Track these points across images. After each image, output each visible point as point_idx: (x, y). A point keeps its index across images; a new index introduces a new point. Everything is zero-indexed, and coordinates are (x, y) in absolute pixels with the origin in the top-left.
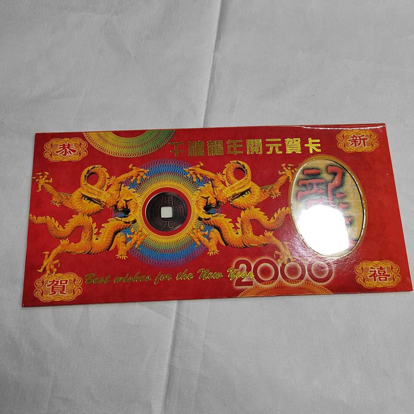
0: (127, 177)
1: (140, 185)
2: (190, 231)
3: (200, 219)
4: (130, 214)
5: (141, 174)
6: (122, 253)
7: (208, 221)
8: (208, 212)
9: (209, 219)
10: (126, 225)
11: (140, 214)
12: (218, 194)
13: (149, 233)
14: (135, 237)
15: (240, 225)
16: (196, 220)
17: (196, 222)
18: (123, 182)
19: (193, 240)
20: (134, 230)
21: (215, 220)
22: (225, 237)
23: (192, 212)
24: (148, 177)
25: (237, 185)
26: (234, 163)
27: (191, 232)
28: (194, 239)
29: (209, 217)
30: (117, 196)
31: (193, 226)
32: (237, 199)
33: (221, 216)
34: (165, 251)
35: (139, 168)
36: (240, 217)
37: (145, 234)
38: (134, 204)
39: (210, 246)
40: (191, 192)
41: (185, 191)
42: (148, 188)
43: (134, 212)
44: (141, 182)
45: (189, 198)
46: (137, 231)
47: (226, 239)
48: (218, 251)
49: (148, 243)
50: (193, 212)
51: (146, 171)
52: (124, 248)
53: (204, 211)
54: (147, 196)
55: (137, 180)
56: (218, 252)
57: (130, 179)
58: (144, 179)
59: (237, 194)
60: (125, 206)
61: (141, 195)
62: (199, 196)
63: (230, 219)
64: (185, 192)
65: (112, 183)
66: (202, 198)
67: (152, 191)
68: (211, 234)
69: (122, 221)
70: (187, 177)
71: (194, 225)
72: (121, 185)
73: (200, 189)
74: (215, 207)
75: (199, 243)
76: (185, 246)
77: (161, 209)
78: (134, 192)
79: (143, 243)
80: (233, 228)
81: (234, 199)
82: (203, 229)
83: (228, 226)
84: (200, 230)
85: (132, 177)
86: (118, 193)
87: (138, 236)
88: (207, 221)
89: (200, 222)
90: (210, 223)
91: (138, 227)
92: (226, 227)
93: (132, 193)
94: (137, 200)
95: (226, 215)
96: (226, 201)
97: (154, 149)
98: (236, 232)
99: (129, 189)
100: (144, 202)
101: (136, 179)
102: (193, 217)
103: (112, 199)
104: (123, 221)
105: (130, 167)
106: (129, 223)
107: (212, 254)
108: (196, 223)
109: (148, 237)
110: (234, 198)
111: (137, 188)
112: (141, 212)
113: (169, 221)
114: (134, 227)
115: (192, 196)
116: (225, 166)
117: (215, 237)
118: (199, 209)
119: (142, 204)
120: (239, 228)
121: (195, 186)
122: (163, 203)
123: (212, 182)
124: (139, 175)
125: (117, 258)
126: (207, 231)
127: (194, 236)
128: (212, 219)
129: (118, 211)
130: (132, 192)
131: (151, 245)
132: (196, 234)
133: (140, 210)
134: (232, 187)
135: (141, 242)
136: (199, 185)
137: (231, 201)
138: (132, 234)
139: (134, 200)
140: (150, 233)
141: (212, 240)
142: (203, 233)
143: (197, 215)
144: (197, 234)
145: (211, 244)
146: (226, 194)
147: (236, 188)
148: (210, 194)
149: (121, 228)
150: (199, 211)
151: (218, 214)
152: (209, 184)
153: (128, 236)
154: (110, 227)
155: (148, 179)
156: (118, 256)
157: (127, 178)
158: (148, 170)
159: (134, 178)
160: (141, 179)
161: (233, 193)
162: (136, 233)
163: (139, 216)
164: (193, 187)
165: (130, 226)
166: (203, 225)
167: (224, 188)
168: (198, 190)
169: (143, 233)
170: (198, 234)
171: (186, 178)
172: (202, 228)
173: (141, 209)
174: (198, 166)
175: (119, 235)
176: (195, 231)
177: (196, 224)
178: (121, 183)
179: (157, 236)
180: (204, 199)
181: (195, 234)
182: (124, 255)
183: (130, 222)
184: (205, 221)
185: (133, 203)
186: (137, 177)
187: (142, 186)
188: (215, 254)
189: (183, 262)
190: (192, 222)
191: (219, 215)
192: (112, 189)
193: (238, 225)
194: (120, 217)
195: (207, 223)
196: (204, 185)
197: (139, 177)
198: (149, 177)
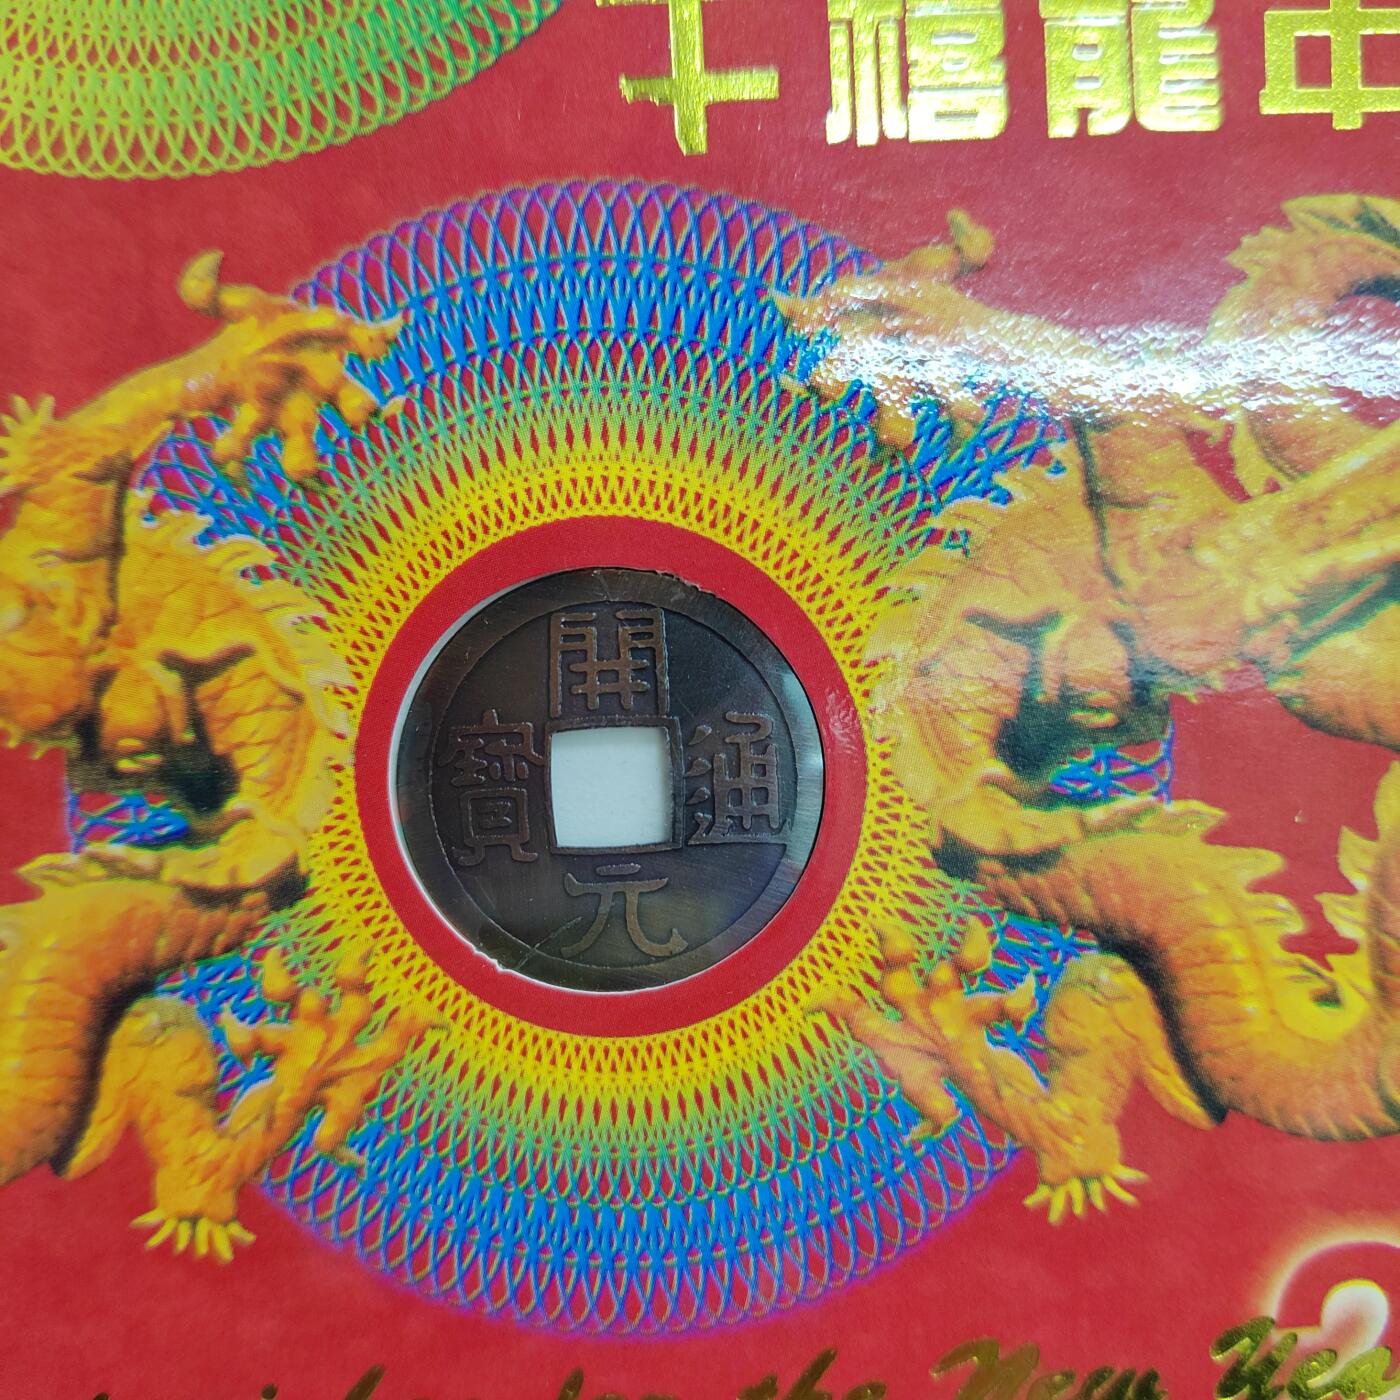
0: (174, 407)
1: (312, 497)
2: (853, 988)
3: (954, 858)
4: (233, 804)
5: (322, 366)
6: (195, 1196)
7: (1041, 881)
8: (1037, 787)
9: (1040, 860)
10: (205, 917)
11: (339, 809)
12: (1146, 588)
13: (442, 1007)
14: (305, 1047)
15: (1360, 915)
16: (918, 870)
17: (914, 888)
18: (133, 465)
19: (887, 1071)
20: (293, 972)
21: (1113, 866)
22: (1210, 1034)
23: (872, 788)
24: (395, 406)
25: (1358, 477)
26: (1333, 220)
27: (869, 992)
28: (890, 1061)
29: (1049, 839)
30: (92, 621)
31: (889, 931)
32: (1346, 640)
33: (1172, 827)
34: (612, 1180)
35: (289, 300)
36: (1369, 830)
37: (403, 1016)
38: (267, 707)
39: (1054, 1128)
40: (859, 562)
41: (795, 555)
42: (399, 525)
43: (277, 783)
44: (322, 458)
45: (837, 628)
46: (325, 986)
47: (1216, 1052)
48: (1129, 1174)
49: (435, 1107)
50: (887, 781)
51: (365, 333)
52: (209, 1146)
53: (999, 768)
54: (399, 620)
55: (282, 436)
56: (1126, 1186)
57: (204, 430)
58: (355, 428)
59: (1355, 585)
60: (177, 719)
61: (330, 607)
62: (938, 607)
63: (1264, 852)
64: (799, 563)
65: (24, 478)
66: (974, 630)
67: (442, 556)
68: (1063, 1014)
69: (168, 874)
70: (813, 389)
71: (898, 919)
72: (120, 499)
73: (959, 526)
74: (1119, 728)
75: (941, 1103)
76: (803, 1136)
77: (544, 749)
78: (262, 573)
79: (387, 1107)
80: (1292, 944)
81: (1316, 639)
82: (990, 962)
83: (1240, 925)
84: (960, 968)
85: (224, 405)
86: (100, 584)
87: (331, 1030)
88: (1026, 876)
89: (961, 886)
90: (1061, 900)
91: (326, 939)
92: (1225, 936)
93: (247, 588)
94: (298, 654)
95: (1219, 813)
96: (1233, 665)
97: (437, 64)
98: (1319, 985)
99: (208, 536)
100: (368, 680)
101: (269, 433)
102: (889, 841)
103: (42, 654)
104: (178, 883)
105: (197, 281)
106: (231, 897)
107: (1069, 1201)
108: (914, 899)
109: (434, 1051)
110: (1316, 623)
111: (285, 533)
112: (350, 785)
113: (634, 877)
114: (285, 939)
115: (871, 608)
116: (1235, 259)
117: (1107, 1040)
118: (949, 754)
119: (351, 698)
120: (1349, 947)
121: (907, 499)
122: (568, 689)
123: (1084, 451)
124: (293, 377)
125: (155, 1241)
126: (1030, 981)
127: (893, 1037)
128: (1081, 855)
129: (115, 775)
130: (244, 574)
131: (470, 1124)
132: (915, 1014)
133: (338, 768)
134: (1304, 507)
135: (370, 1096)
136: (942, 485)
137: (1280, 656)
138: (277, 1010)
139: (265, 658)
140: (449, 1012)
141: (1075, 1068)
142: (986, 999)
143: (923, 816)
144: (928, 1014)
145: (1061, 1107)
146: (1231, 581)
147: (1341, 513)
148: (1066, 583)
149: (163, 947)
150: (943, 768)
151: (1146, 797)
152: (1059, 469)
153: (237, 1032)
154: (48, 942)
155: (391, 422)
156: (162, 1221)
157: (175, 417)
158: (393, 325)
159: (247, 415)
160: (326, 429)
161: (1312, 567)
162: (309, 1001)
163: (328, 829)
164: (884, 507)
165: (250, 929)
166: (986, 920)
167: (1216, 516)
168: (934, 536)
169: (380, 1003)
170: (938, 1008)
171: (803, 408)
172: (979, 947)
173: (345, 754)
174: (935, 256)
175: (141, 1020)
176: (903, 984)
177: (913, 909)
178: (120, 474)
179: (522, 1034)
180: (1002, 643)
181: (904, 1018)
182: (214, 1219)
183: (247, 890)
184: (1008, 882)
185: (260, 691)
186: (272, 400)
187: (333, 503)
188: (1099, 1203)
189: (794, 1284)
190: (873, 888)
191: (1148, 809)
192: (35, 545)
193: (1347, 918)
194: (145, 843)
195: (1026, 902)
196: (1000, 478)
197: (299, 408)
198: (400, 400)
